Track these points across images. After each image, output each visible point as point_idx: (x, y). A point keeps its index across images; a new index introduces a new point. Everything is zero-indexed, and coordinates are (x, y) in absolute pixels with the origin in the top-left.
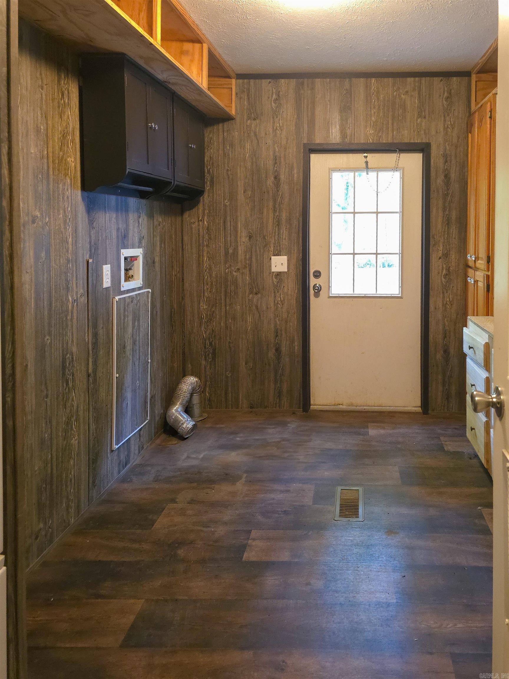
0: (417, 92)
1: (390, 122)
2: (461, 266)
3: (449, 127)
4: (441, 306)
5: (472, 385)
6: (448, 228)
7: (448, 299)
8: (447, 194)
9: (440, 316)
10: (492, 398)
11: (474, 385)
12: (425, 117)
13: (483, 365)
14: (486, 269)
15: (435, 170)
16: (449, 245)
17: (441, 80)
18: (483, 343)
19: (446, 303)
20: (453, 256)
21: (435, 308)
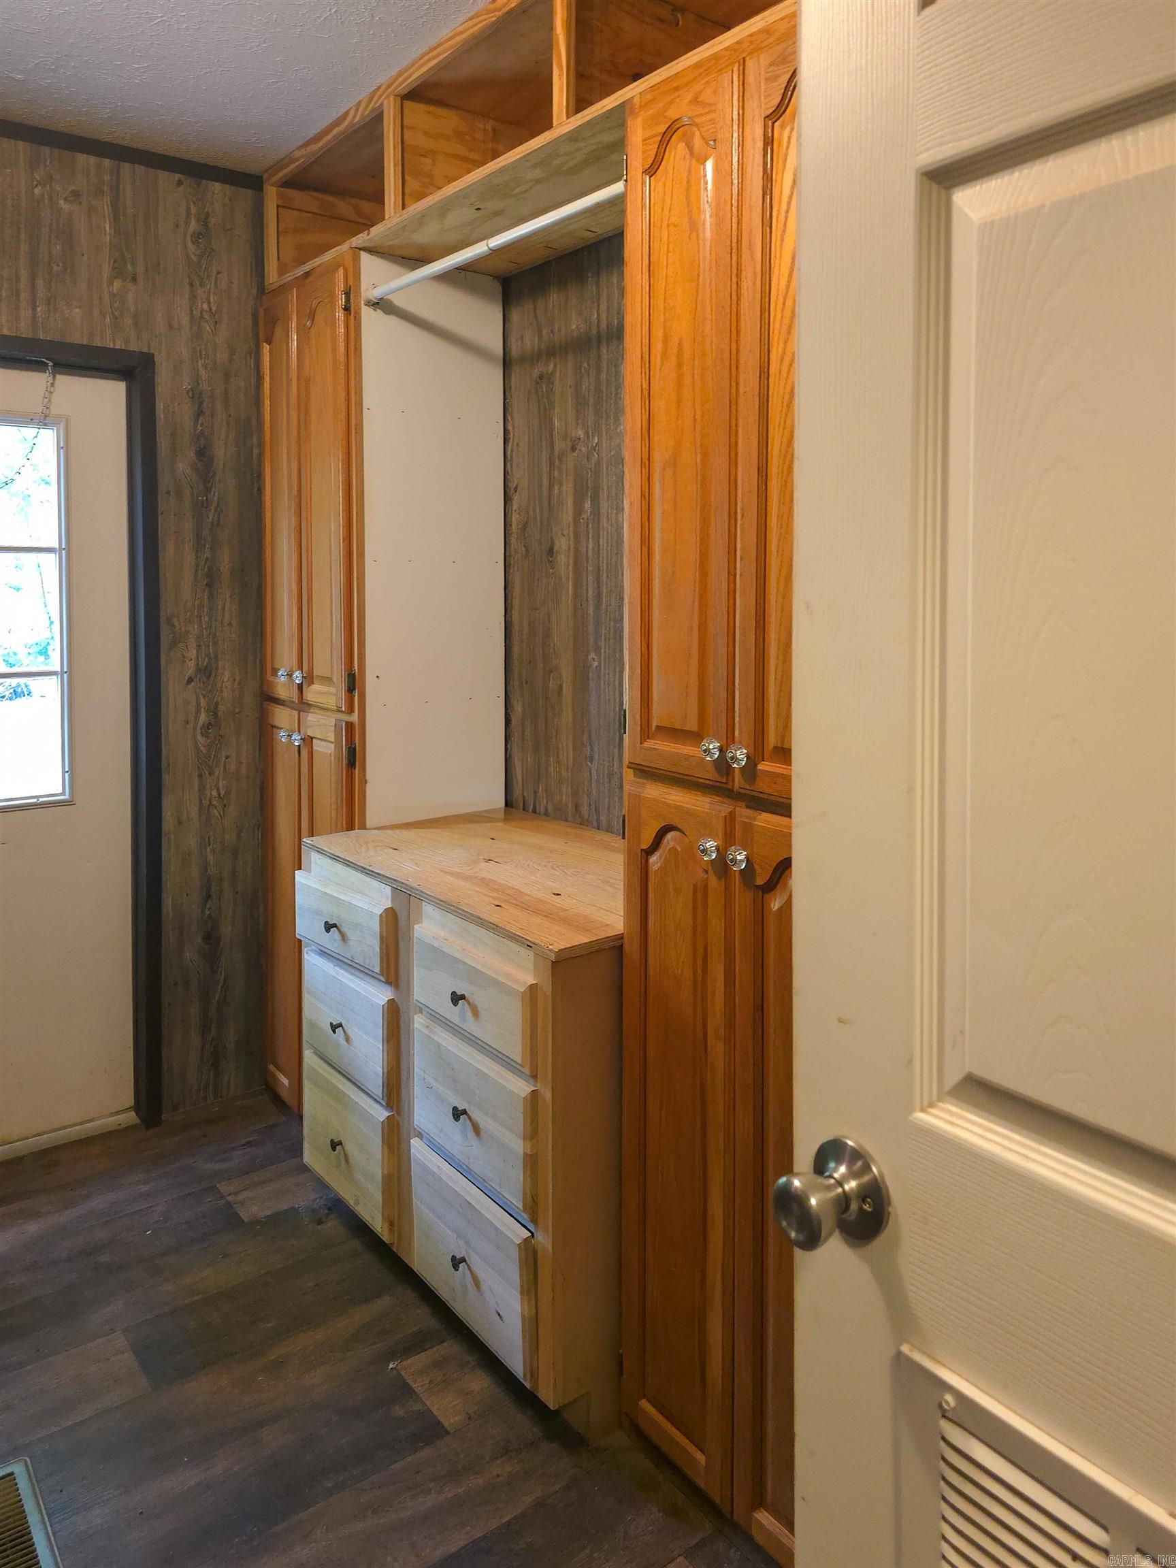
0: (107, 201)
1: (24, 274)
2: (249, 700)
3: (206, 317)
4: (194, 814)
5: (334, 1028)
6: (211, 596)
7: (214, 793)
8: (205, 505)
9: (192, 842)
10: (840, 1183)
11: (340, 1025)
12: (134, 279)
13: (377, 969)
14: (343, 709)
15: (168, 433)
16: (215, 643)
17: (180, 183)
18: (379, 911)
19: (210, 804)
20: (226, 675)
21: (180, 823)
